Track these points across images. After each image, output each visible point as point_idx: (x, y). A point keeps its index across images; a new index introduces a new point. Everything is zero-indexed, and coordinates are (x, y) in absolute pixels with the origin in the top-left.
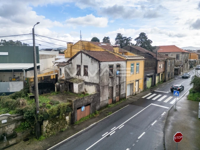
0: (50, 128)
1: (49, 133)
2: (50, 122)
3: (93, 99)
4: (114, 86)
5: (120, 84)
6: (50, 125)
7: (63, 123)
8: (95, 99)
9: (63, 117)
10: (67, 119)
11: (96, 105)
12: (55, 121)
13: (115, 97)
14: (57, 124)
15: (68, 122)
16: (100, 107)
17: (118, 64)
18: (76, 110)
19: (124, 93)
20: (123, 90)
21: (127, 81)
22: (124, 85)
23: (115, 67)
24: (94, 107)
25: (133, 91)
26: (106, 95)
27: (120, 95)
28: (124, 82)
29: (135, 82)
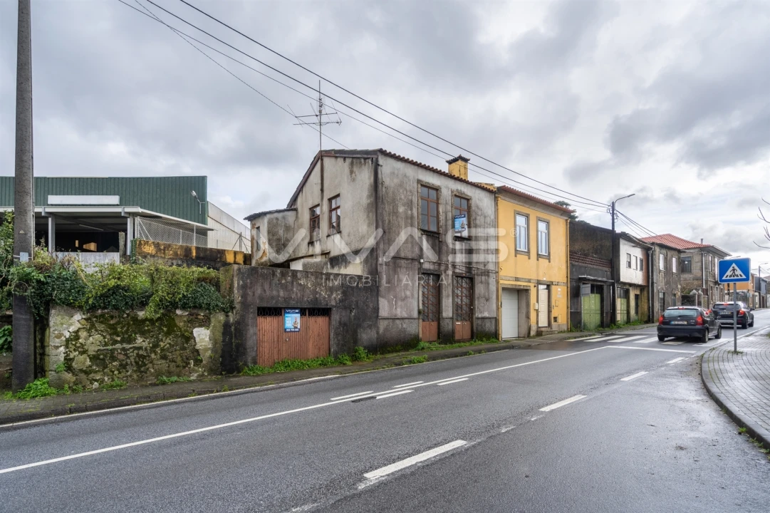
0: (91, 353)
1: (83, 376)
2: (93, 326)
3: (344, 292)
4: (445, 272)
5: (471, 273)
6: (94, 342)
7: (178, 352)
8: (354, 299)
9: (176, 325)
10: (197, 340)
11: (359, 326)
12: (128, 330)
13: (452, 318)
14: (140, 348)
15: (206, 356)
16: (377, 339)
17: (462, 194)
18: (251, 316)
19: (490, 316)
20: (488, 303)
21: (502, 272)
22: (488, 284)
23: (446, 201)
24: (347, 331)
25: (529, 320)
26: (406, 297)
27: (474, 321)
28: (488, 273)
29: (535, 286)
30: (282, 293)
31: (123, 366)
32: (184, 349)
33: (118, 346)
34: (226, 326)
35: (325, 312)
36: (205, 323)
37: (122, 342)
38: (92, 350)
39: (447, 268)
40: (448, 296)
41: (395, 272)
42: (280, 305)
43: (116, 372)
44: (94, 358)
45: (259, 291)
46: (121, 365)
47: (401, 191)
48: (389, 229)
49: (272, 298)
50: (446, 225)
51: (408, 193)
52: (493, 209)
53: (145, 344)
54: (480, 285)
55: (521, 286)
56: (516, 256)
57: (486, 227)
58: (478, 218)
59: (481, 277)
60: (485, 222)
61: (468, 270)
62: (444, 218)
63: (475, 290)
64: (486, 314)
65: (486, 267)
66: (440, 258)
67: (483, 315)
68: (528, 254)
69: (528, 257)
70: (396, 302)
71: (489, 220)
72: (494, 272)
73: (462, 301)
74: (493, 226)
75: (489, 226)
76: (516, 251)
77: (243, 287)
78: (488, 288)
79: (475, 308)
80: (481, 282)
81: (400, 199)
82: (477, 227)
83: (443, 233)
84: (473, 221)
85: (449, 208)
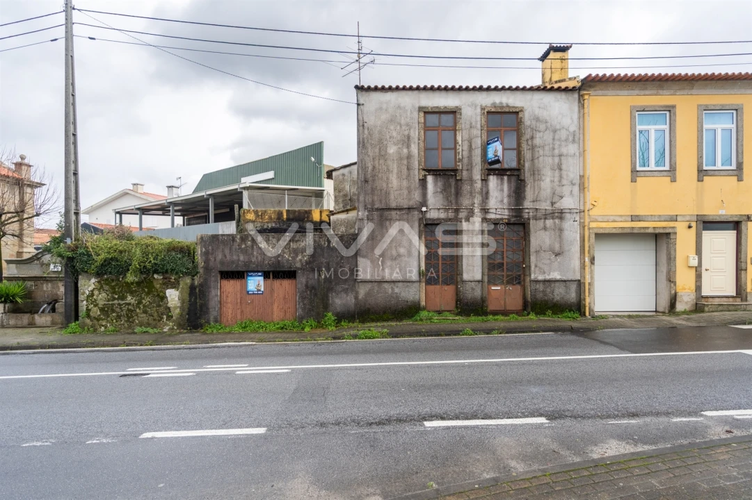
0: (100, 306)
1: (95, 322)
2: (102, 287)
4: (467, 219)
5: (521, 217)
6: (101, 298)
7: (155, 309)
8: (324, 260)
9: (154, 287)
10: (169, 299)
11: (330, 289)
12: (122, 290)
13: (481, 281)
14: (129, 304)
15: (176, 313)
16: (356, 305)
17: (503, 107)
18: (213, 279)
19: (564, 278)
20: (559, 259)
21: (595, 209)
22: (561, 230)
23: (471, 124)
24: (316, 295)
25: (672, 285)
26: (399, 256)
27: (527, 283)
28: (560, 214)
29: (690, 227)
30: (242, 258)
31: (119, 317)
32: (159, 306)
33: (116, 302)
34: (192, 288)
35: (290, 274)
36: (175, 286)
37: (118, 299)
38: (101, 303)
39: (471, 213)
41: (382, 225)
42: (240, 269)
43: (114, 321)
44: (102, 310)
45: (220, 257)
46: (118, 316)
47: (392, 128)
48: (374, 176)
49: (233, 262)
50: (470, 157)
51: (403, 128)
52: (576, 116)
53: (133, 301)
54: (543, 231)
55: (648, 228)
56: (633, 180)
57: (556, 146)
58: (538, 135)
59: (545, 222)
60: (554, 139)
61: (514, 214)
62: (466, 148)
63: (529, 241)
64: (556, 275)
65: (556, 206)
66: (457, 203)
67: (548, 277)
68: (669, 174)
69: (669, 178)
70: (382, 262)
71: (563, 134)
72: (575, 211)
73: (503, 258)
74: (574, 141)
75: (563, 143)
76: (635, 173)
77: (206, 254)
78: (560, 236)
79: (530, 267)
80: (545, 228)
81: (390, 137)
82: (536, 149)
83: (465, 168)
84: (525, 142)
85: (476, 132)
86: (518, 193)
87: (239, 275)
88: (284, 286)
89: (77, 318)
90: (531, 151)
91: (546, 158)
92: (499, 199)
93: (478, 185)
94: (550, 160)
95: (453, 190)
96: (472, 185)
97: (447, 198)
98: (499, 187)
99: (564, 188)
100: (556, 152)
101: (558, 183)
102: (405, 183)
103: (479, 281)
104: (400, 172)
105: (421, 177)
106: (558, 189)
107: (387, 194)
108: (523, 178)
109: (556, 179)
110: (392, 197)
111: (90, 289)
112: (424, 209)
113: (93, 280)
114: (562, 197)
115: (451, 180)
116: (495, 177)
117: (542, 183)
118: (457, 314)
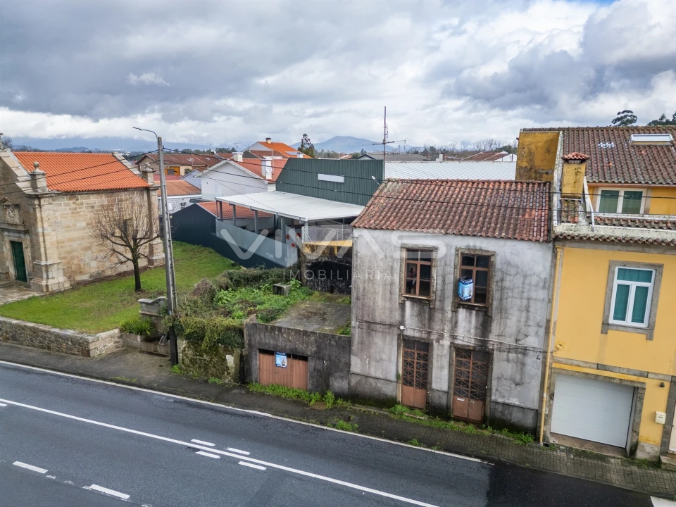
0: (190, 358)
1: (187, 368)
2: (190, 346)
3: (318, 347)
4: (438, 341)
5: (486, 347)
6: (190, 352)
7: (220, 366)
8: (327, 353)
9: (219, 352)
10: (228, 361)
11: (331, 375)
13: (447, 393)
14: (205, 360)
15: (232, 371)
16: (349, 389)
17: (475, 250)
18: (254, 353)
19: (523, 405)
20: (519, 388)
21: (558, 352)
22: (523, 364)
23: (446, 262)
24: (321, 376)
25: (634, 434)
26: (381, 359)
27: (487, 403)
28: (524, 351)
29: (662, 386)
30: (272, 342)
31: (200, 367)
32: (223, 365)
33: (198, 357)
34: (241, 356)
36: (231, 353)
38: (190, 356)
39: (441, 337)
40: (442, 368)
41: (369, 334)
42: (270, 349)
43: (198, 369)
44: (190, 361)
45: (258, 339)
49: (266, 344)
50: (443, 290)
51: (388, 259)
53: (207, 359)
54: (505, 363)
55: (614, 378)
56: (604, 331)
57: (525, 290)
58: (508, 278)
59: (508, 355)
60: (523, 283)
61: (480, 344)
62: (440, 282)
63: (492, 368)
64: (515, 401)
65: (520, 342)
66: (430, 327)
67: (507, 401)
68: (645, 332)
69: (645, 336)
70: (369, 362)
71: (534, 280)
72: (539, 350)
73: (468, 377)
74: (544, 287)
75: (533, 288)
76: (606, 326)
77: (249, 335)
78: (522, 369)
79: (491, 389)
80: (508, 360)
81: (377, 266)
82: (505, 291)
83: (438, 298)
84: (495, 284)
85: (450, 269)
86: (485, 327)
87: (271, 353)
88: (299, 364)
89: (177, 362)
90: (500, 292)
91: (515, 300)
92: (467, 329)
93: (449, 314)
94: (518, 301)
95: (427, 315)
96: (443, 314)
97: (421, 321)
98: (467, 320)
99: (530, 329)
100: (525, 295)
101: (524, 323)
102: (388, 305)
103: (445, 392)
104: (384, 294)
105: (401, 302)
106: (523, 329)
107: (374, 311)
108: (489, 314)
109: (523, 320)
110: (377, 314)
111: (184, 346)
112: (402, 327)
113: (185, 342)
114: (527, 336)
115: (425, 307)
116: (464, 310)
117: (508, 321)
118: (427, 413)
